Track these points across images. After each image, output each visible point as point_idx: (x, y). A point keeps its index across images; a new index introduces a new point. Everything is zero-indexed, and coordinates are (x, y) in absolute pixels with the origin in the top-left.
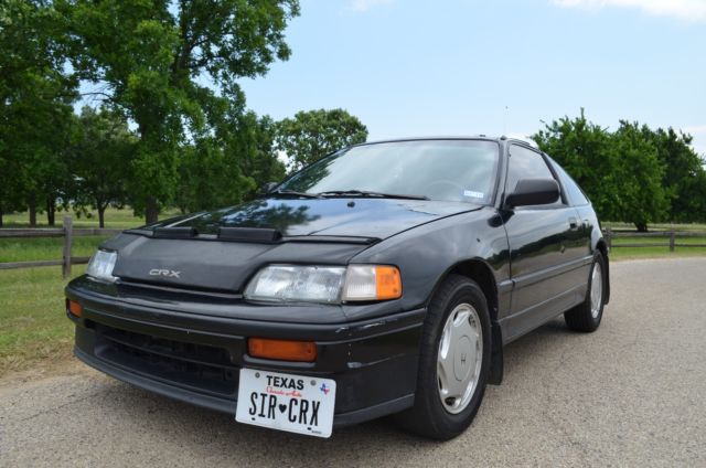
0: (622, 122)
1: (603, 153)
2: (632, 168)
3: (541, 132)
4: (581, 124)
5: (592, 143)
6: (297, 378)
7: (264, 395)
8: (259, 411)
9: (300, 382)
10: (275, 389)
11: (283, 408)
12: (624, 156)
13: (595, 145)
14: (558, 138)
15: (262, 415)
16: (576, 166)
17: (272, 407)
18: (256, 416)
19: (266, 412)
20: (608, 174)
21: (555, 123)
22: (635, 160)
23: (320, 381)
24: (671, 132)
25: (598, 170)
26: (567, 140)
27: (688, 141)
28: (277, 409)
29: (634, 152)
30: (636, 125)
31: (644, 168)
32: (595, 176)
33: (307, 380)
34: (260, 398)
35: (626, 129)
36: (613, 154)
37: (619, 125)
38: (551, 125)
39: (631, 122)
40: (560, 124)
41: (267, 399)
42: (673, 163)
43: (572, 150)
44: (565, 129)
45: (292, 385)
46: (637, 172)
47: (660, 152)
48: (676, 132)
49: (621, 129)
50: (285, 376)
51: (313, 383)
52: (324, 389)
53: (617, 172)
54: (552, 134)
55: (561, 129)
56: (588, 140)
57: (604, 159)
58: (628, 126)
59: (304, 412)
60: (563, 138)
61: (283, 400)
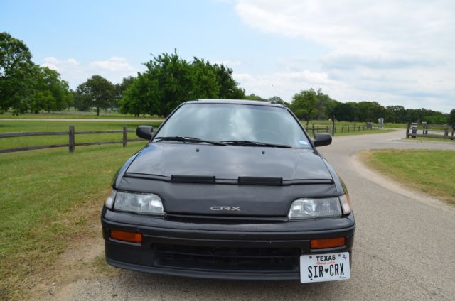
0: (195, 58)
1: (188, 78)
2: (204, 87)
3: (151, 61)
4: (175, 59)
5: (182, 71)
6: (332, 255)
7: (315, 267)
8: (314, 275)
9: (334, 256)
10: (321, 262)
11: (327, 271)
12: (199, 79)
13: (184, 72)
14: (161, 66)
15: (316, 276)
16: (173, 84)
17: (321, 271)
18: (313, 277)
19: (318, 274)
20: (191, 90)
21: (160, 57)
22: (205, 82)
23: (342, 254)
24: (222, 66)
25: (186, 88)
26: (167, 68)
27: (230, 72)
28: (324, 272)
29: (205, 77)
30: (203, 61)
31: (210, 87)
32: (184, 91)
33: (336, 255)
34: (314, 268)
35: (198, 63)
36: (194, 78)
37: (193, 60)
38: (157, 57)
39: (200, 59)
40: (163, 57)
41: (318, 268)
42: (223, 84)
43: (170, 74)
44: (166, 61)
45: (330, 258)
46: (206, 89)
47: (217, 77)
48: (225, 67)
49: (194, 62)
50: (326, 255)
51: (339, 256)
52: (344, 257)
53: (196, 89)
54: (157, 63)
55: (163, 61)
56: (180, 69)
57: (188, 81)
58: (198, 61)
59: (336, 270)
60: (164, 66)
61: (326, 266)
